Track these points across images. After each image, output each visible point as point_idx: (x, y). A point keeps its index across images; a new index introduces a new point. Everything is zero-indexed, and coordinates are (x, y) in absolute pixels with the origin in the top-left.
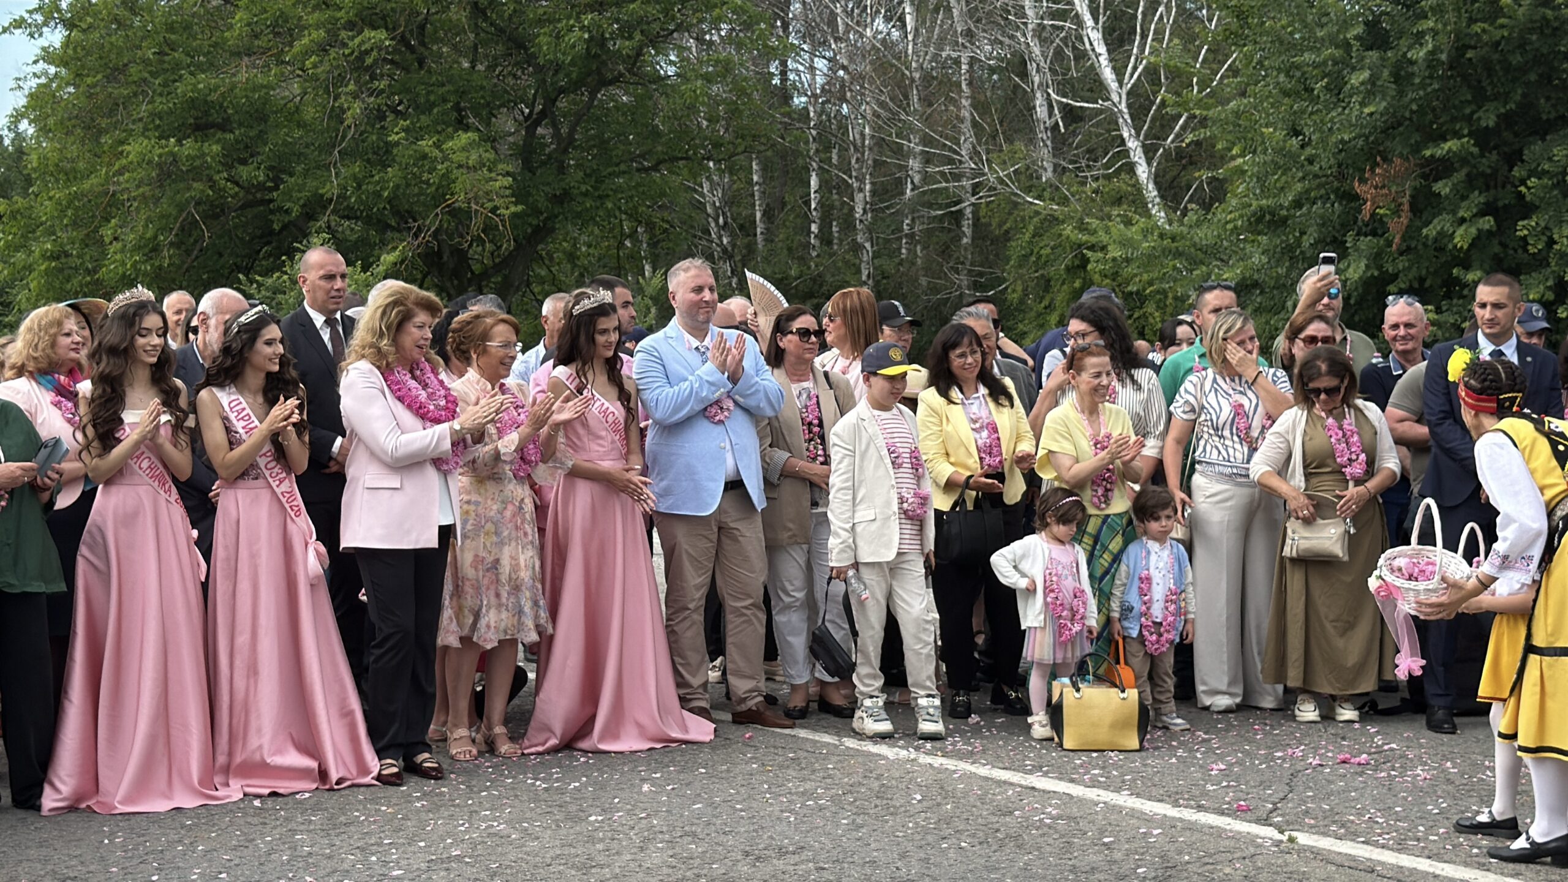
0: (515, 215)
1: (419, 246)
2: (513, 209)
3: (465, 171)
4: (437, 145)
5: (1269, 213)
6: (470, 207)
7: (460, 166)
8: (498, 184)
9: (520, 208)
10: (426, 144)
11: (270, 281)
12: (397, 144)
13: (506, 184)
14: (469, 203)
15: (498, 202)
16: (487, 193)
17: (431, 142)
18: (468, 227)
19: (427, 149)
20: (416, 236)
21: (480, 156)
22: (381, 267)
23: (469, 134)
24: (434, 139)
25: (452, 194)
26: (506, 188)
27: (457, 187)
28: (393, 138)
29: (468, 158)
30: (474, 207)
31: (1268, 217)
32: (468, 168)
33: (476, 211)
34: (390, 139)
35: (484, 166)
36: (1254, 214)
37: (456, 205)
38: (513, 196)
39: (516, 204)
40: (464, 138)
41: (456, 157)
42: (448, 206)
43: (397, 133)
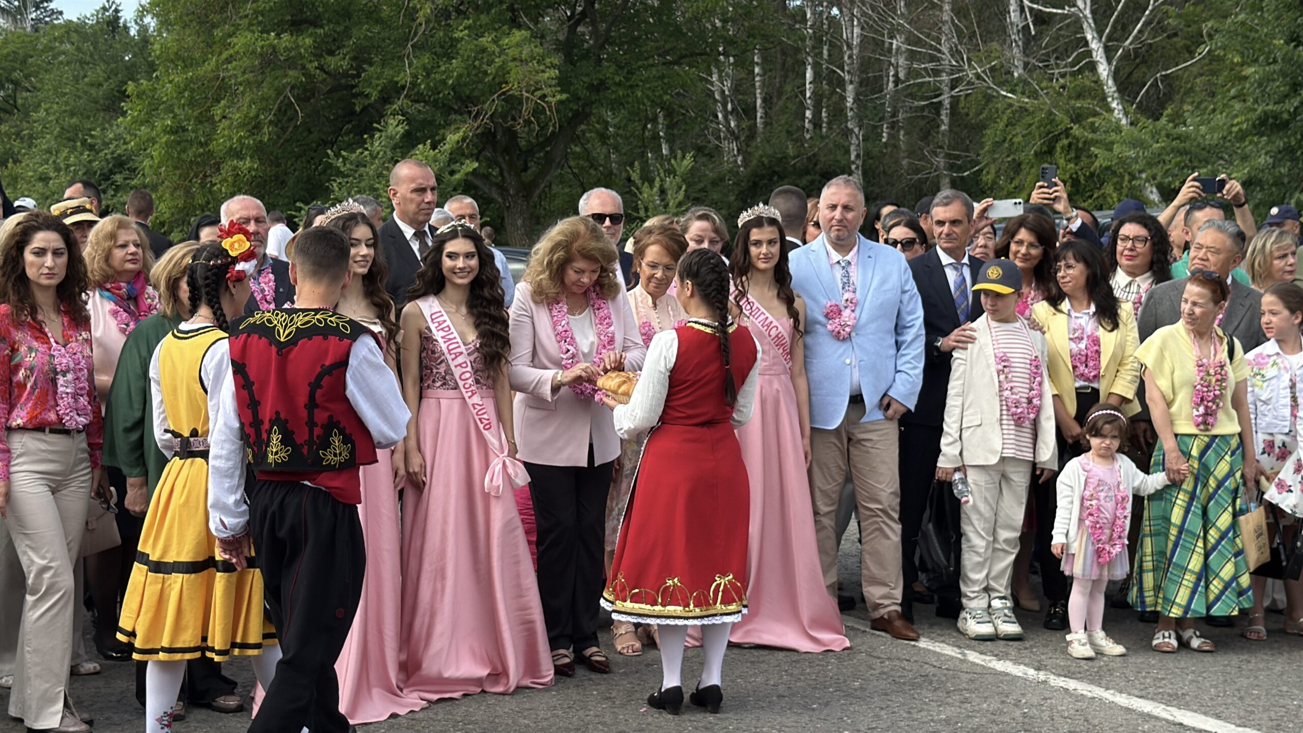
0: (561, 102)
1: (478, 128)
2: (558, 97)
3: (518, 64)
4: (495, 41)
5: (1272, 117)
6: (522, 95)
7: (514, 59)
8: (546, 75)
9: (564, 96)
10: (485, 40)
11: (354, 156)
12: (462, 38)
13: (553, 75)
14: (521, 91)
15: (547, 91)
16: (537, 83)
17: (490, 39)
18: (521, 112)
19: (487, 45)
20: (476, 117)
21: (532, 51)
22: (447, 147)
23: (523, 32)
24: (493, 36)
25: (507, 83)
26: (553, 79)
27: (512, 77)
28: (458, 35)
29: (521, 53)
30: (524, 93)
31: (1271, 120)
32: (521, 61)
33: (527, 98)
34: (456, 35)
35: (535, 59)
36: (1260, 118)
37: (511, 92)
38: (559, 85)
39: (561, 92)
40: (518, 35)
41: (510, 52)
42: (504, 93)
43: (461, 31)
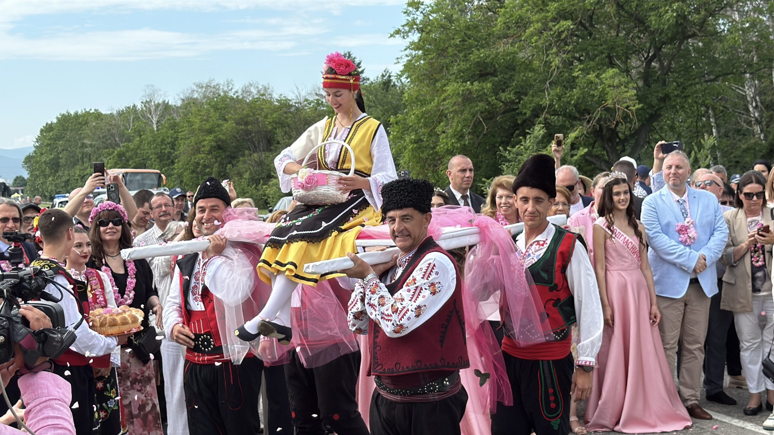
0: (638, 110)
1: (590, 128)
2: (637, 106)
3: (612, 88)
4: (598, 76)
6: (615, 107)
7: (609, 86)
8: (629, 94)
9: (640, 106)
10: (592, 76)
11: (514, 150)
12: (578, 77)
13: (633, 94)
14: (615, 105)
15: (630, 103)
16: (624, 99)
17: (594, 75)
18: (615, 117)
19: (592, 79)
20: (589, 122)
21: (620, 80)
23: (614, 70)
24: (596, 73)
25: (606, 101)
26: (633, 96)
27: (609, 97)
28: (576, 74)
29: (613, 82)
30: (617, 105)
32: (614, 87)
33: (619, 108)
34: (574, 75)
35: (622, 85)
37: (608, 106)
38: (637, 99)
39: (639, 103)
40: (611, 72)
41: (607, 82)
42: (604, 107)
43: (577, 72)
